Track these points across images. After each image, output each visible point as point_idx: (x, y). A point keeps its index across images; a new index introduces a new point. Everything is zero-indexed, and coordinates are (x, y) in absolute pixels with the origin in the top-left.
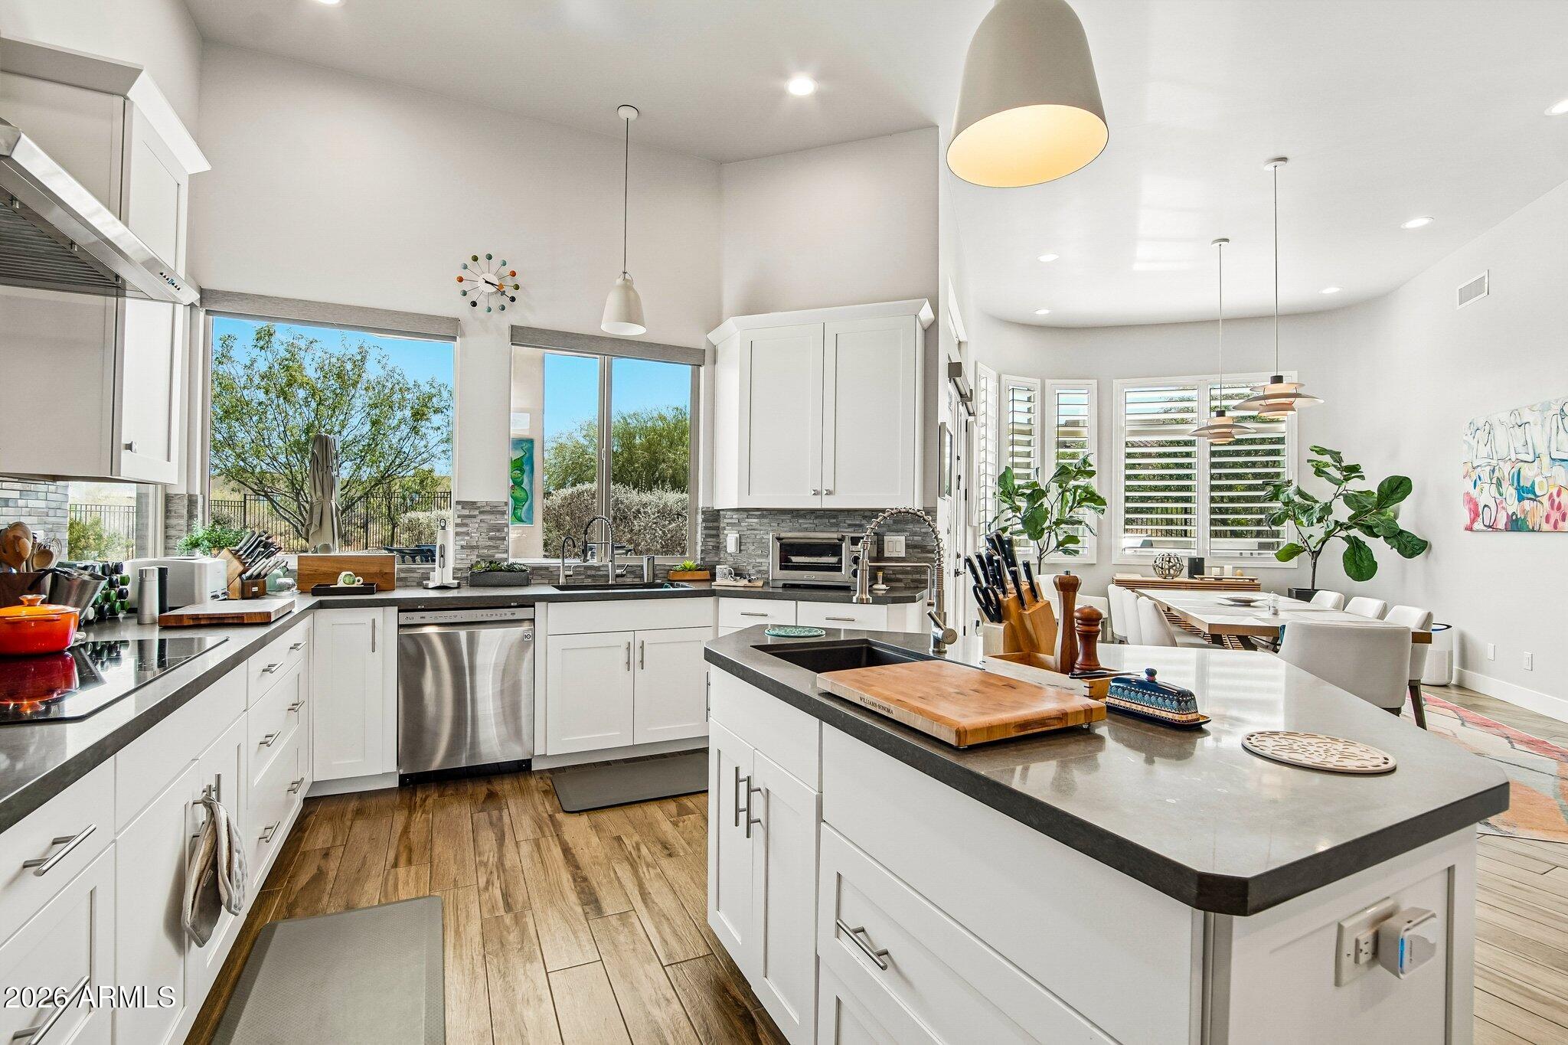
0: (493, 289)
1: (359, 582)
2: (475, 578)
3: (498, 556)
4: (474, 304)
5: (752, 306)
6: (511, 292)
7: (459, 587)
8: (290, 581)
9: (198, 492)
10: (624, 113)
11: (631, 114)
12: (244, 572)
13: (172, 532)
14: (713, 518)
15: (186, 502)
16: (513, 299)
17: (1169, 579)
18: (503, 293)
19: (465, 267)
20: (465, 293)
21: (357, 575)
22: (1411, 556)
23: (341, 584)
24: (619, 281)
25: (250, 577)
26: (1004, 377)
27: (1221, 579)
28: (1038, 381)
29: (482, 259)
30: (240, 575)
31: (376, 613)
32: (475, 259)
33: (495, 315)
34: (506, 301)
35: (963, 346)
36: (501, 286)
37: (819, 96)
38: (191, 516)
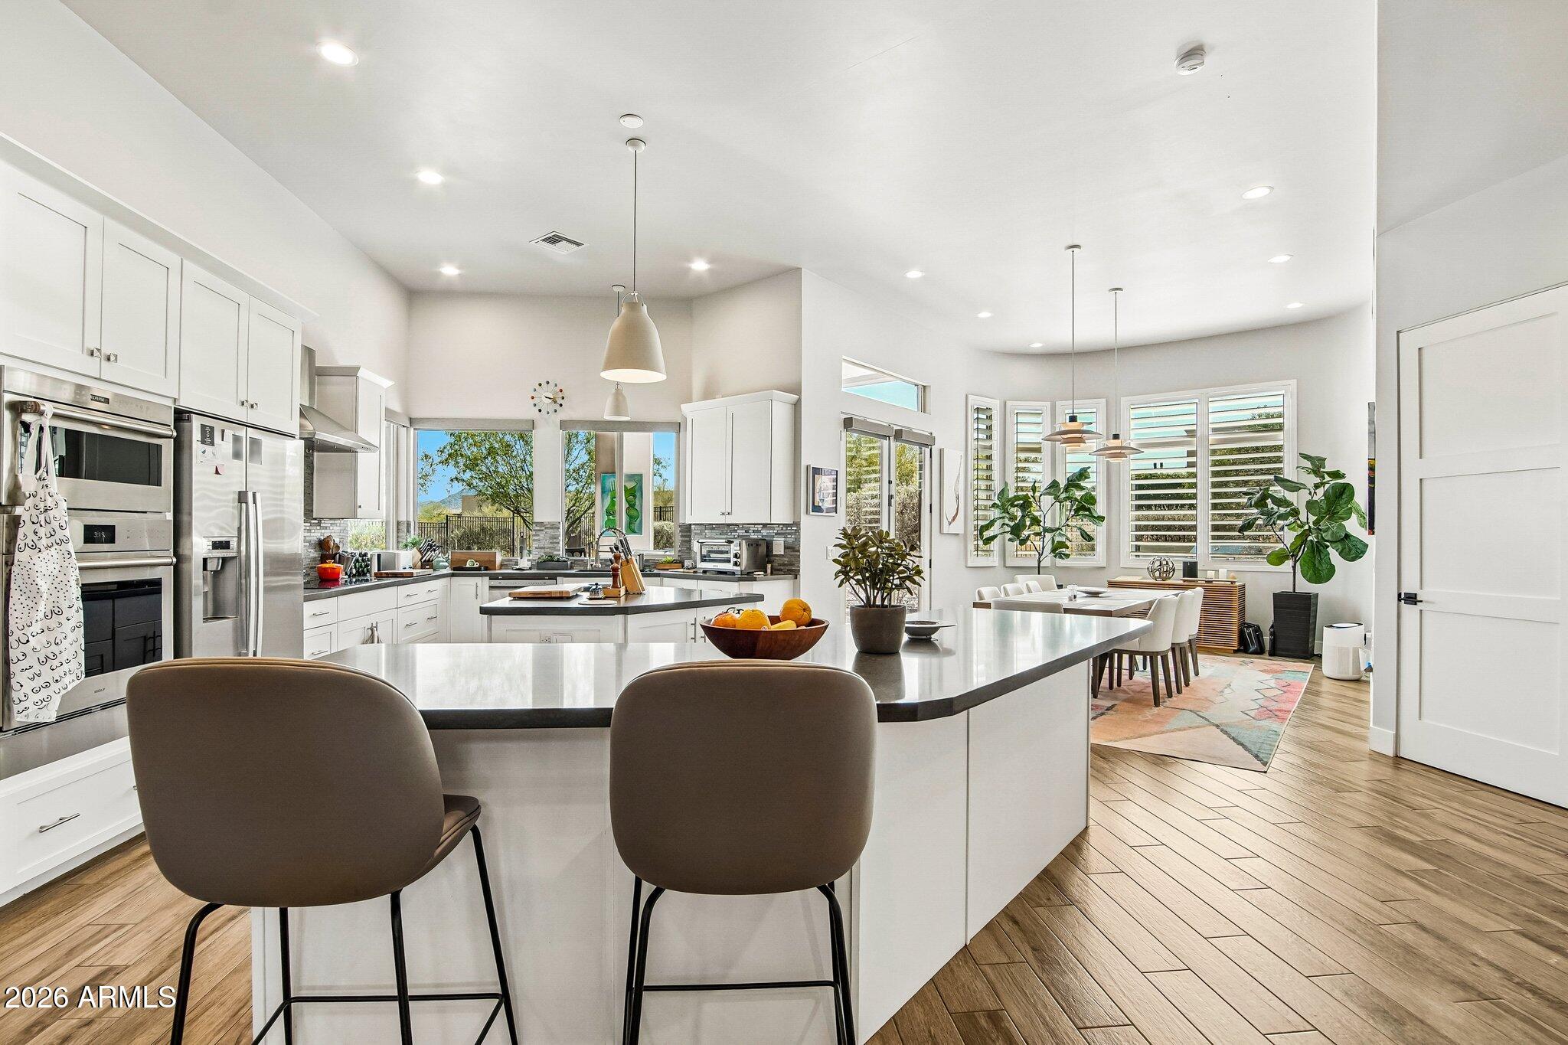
0: (550, 401)
1: (476, 565)
2: (540, 565)
3: (555, 553)
4: (540, 411)
5: (708, 394)
6: (560, 401)
7: (530, 569)
8: (446, 564)
9: (411, 520)
10: (616, 289)
11: (621, 289)
12: (422, 558)
13: (400, 540)
14: (687, 529)
15: (406, 525)
16: (561, 405)
17: (1160, 581)
18: (555, 402)
19: (535, 390)
20: (535, 405)
21: (476, 561)
22: (1353, 559)
23: (468, 566)
24: (614, 391)
25: (425, 561)
26: (1009, 403)
27: (1212, 582)
28: (1048, 404)
29: (544, 384)
30: (421, 560)
31: (478, 580)
32: (540, 385)
33: (552, 415)
34: (557, 407)
35: (927, 390)
36: (554, 398)
37: (710, 271)
38: (408, 531)
